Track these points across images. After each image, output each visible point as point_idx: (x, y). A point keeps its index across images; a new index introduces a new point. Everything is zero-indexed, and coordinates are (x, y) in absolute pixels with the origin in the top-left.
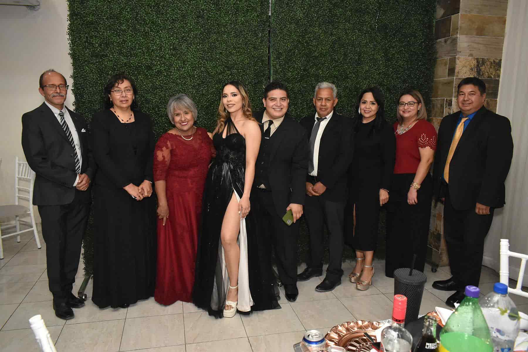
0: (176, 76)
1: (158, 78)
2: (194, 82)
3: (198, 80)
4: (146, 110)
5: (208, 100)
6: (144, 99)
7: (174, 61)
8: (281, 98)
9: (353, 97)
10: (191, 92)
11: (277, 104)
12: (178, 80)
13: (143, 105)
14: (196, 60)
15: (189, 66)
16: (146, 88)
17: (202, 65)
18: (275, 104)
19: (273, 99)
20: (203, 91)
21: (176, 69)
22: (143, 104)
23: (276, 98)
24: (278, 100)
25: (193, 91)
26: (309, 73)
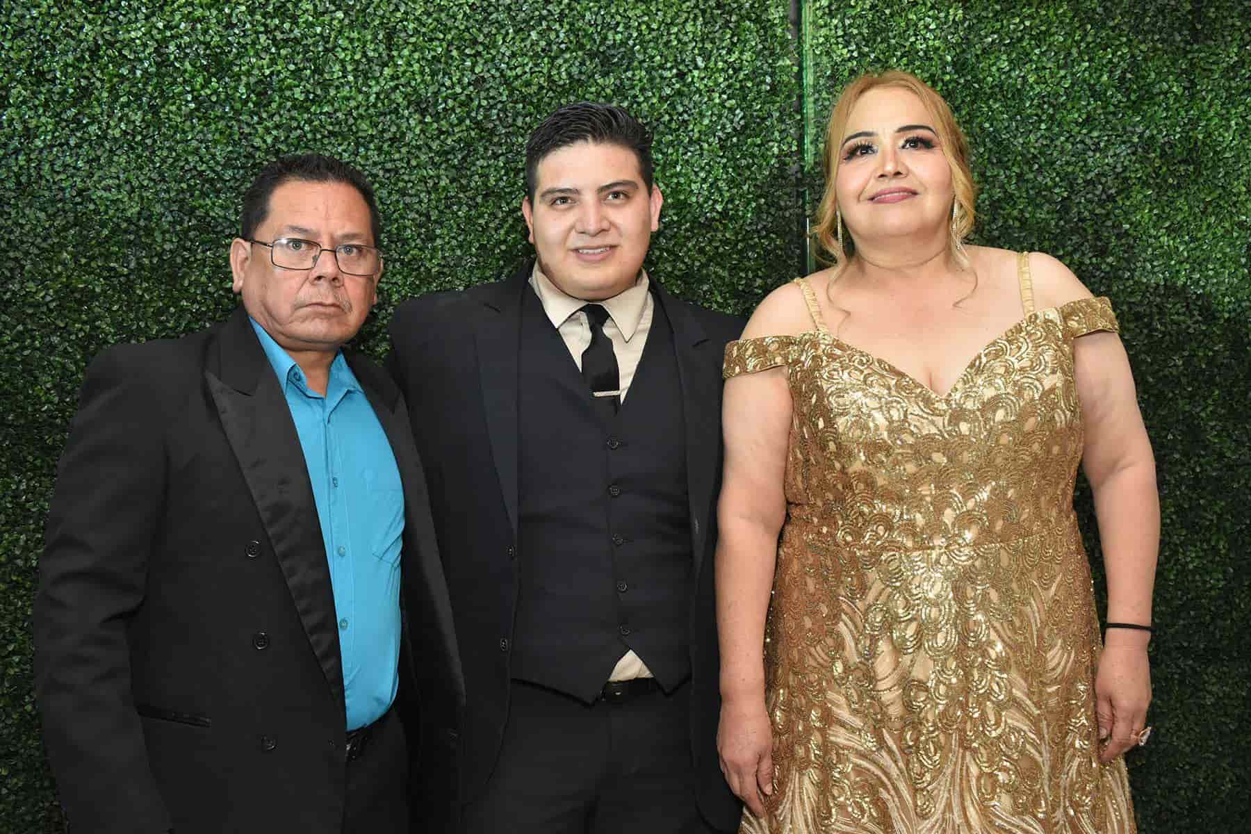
0: (353, 104)
1: (264, 115)
2: (443, 133)
3: (461, 121)
4: (203, 279)
5: (510, 221)
6: (194, 222)
7: (340, 32)
8: (602, 189)
9: (1179, 186)
10: (430, 183)
11: (580, 220)
12: (364, 125)
13: (186, 254)
14: (449, 23)
15: (416, 55)
16: (204, 167)
17: (480, 48)
18: (572, 228)
19: (565, 198)
20: (487, 176)
21: (350, 68)
22: (189, 250)
23: (577, 192)
24: (589, 198)
25: (439, 177)
26: (978, 81)
